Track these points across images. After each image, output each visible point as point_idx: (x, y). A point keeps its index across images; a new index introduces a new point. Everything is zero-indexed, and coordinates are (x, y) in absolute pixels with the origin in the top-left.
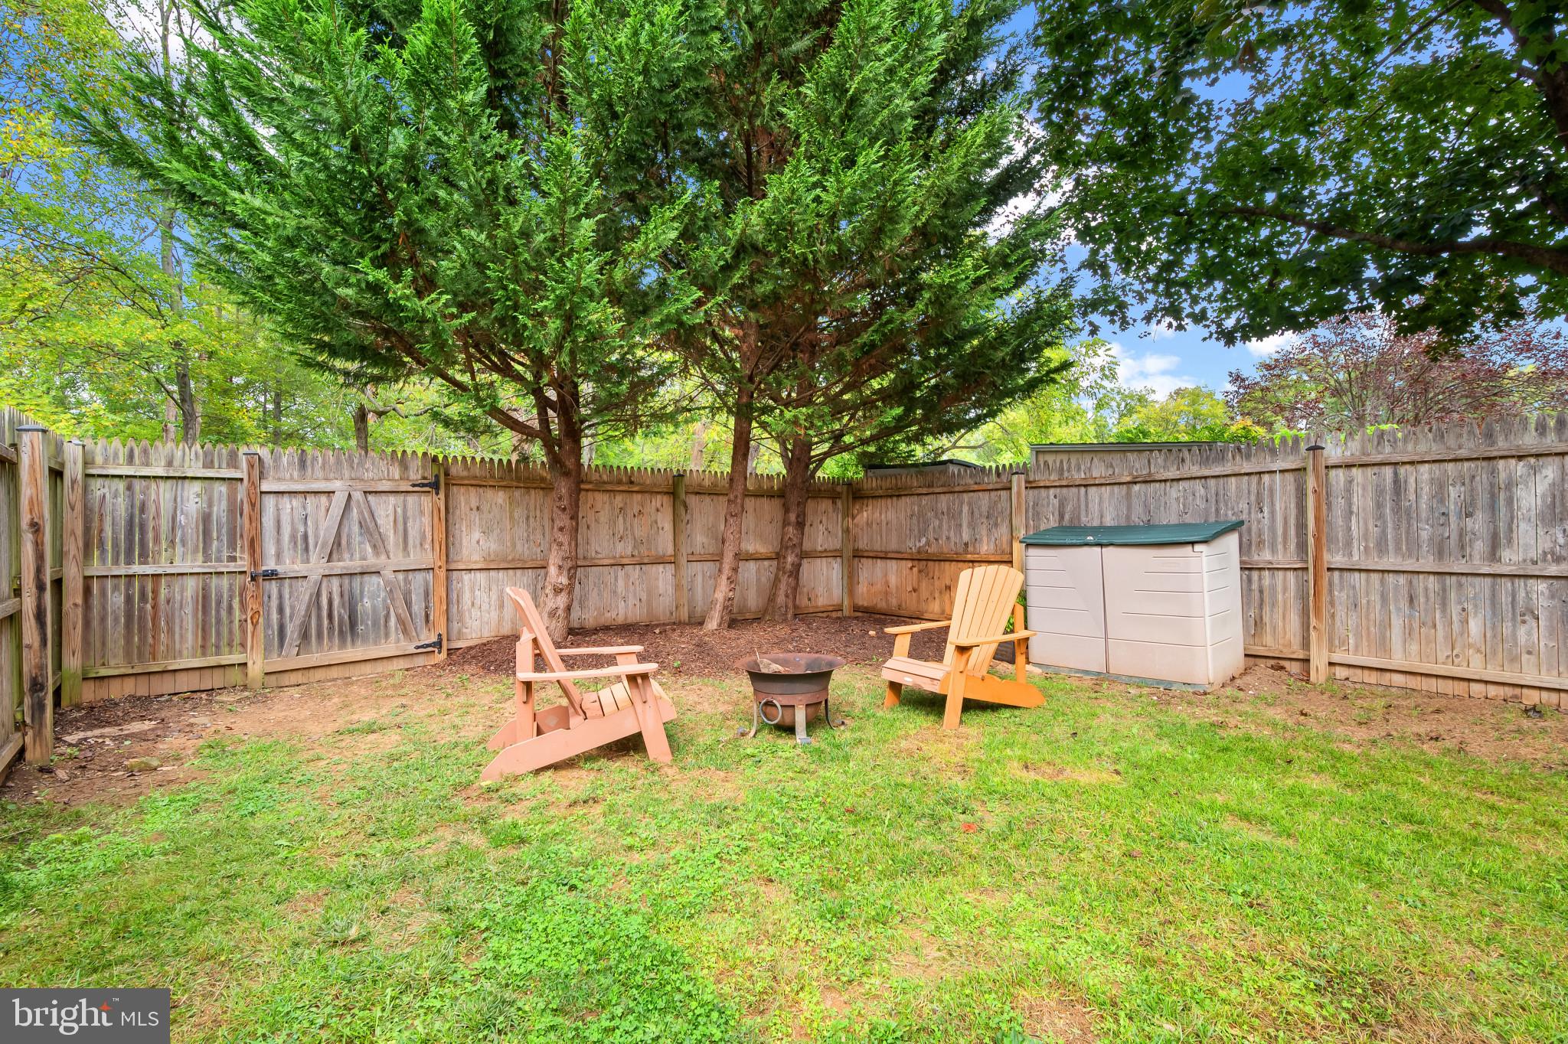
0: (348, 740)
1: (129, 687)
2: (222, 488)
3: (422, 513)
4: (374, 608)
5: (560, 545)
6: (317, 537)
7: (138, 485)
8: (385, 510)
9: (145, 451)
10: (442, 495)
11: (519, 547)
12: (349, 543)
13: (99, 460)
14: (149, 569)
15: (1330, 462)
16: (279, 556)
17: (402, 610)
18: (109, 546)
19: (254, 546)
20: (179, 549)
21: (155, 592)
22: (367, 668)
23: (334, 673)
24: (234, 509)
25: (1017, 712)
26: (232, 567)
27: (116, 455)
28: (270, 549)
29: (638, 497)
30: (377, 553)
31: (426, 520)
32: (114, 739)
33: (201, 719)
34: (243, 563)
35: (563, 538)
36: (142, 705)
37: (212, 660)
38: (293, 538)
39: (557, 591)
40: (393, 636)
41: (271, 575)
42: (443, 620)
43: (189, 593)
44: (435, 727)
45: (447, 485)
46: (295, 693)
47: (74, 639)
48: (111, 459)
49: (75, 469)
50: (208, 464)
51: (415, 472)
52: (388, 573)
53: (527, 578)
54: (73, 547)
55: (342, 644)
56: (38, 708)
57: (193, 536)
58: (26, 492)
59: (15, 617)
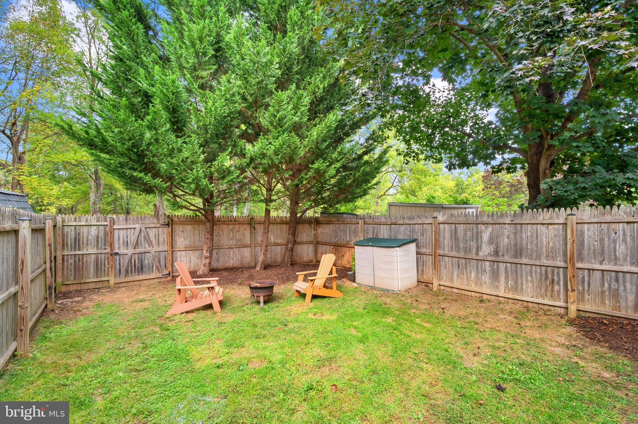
0: (135, 304)
1: (75, 287)
2: (102, 228)
3: (164, 233)
4: (149, 263)
5: (207, 243)
6: (131, 242)
7: (77, 227)
8: (152, 233)
9: (80, 218)
10: (170, 228)
11: (196, 243)
12: (141, 243)
13: (66, 221)
14: (81, 252)
15: (440, 222)
16: (119, 248)
17: (158, 264)
18: (69, 246)
19: (111, 245)
20: (90, 246)
21: (83, 259)
22: (146, 282)
23: (136, 283)
24: (106, 234)
25: (331, 299)
26: (105, 251)
27: (71, 219)
28: (116, 246)
29: (237, 226)
30: (149, 247)
31: (165, 236)
32: (71, 302)
33: (95, 297)
34: (108, 250)
35: (208, 241)
36: (79, 292)
37: (99, 279)
38: (123, 242)
39: (206, 258)
40: (154, 272)
41: (117, 254)
42: (171, 267)
43: (92, 259)
44: (160, 300)
45: (172, 224)
46: (124, 289)
47: (59, 273)
48: (70, 220)
49: (59, 224)
50: (98, 221)
51: (162, 221)
52: (153, 252)
53: (197, 253)
54: (59, 247)
55: (139, 274)
56: (51, 294)
57: (94, 242)
58: (47, 236)
59: (44, 271)
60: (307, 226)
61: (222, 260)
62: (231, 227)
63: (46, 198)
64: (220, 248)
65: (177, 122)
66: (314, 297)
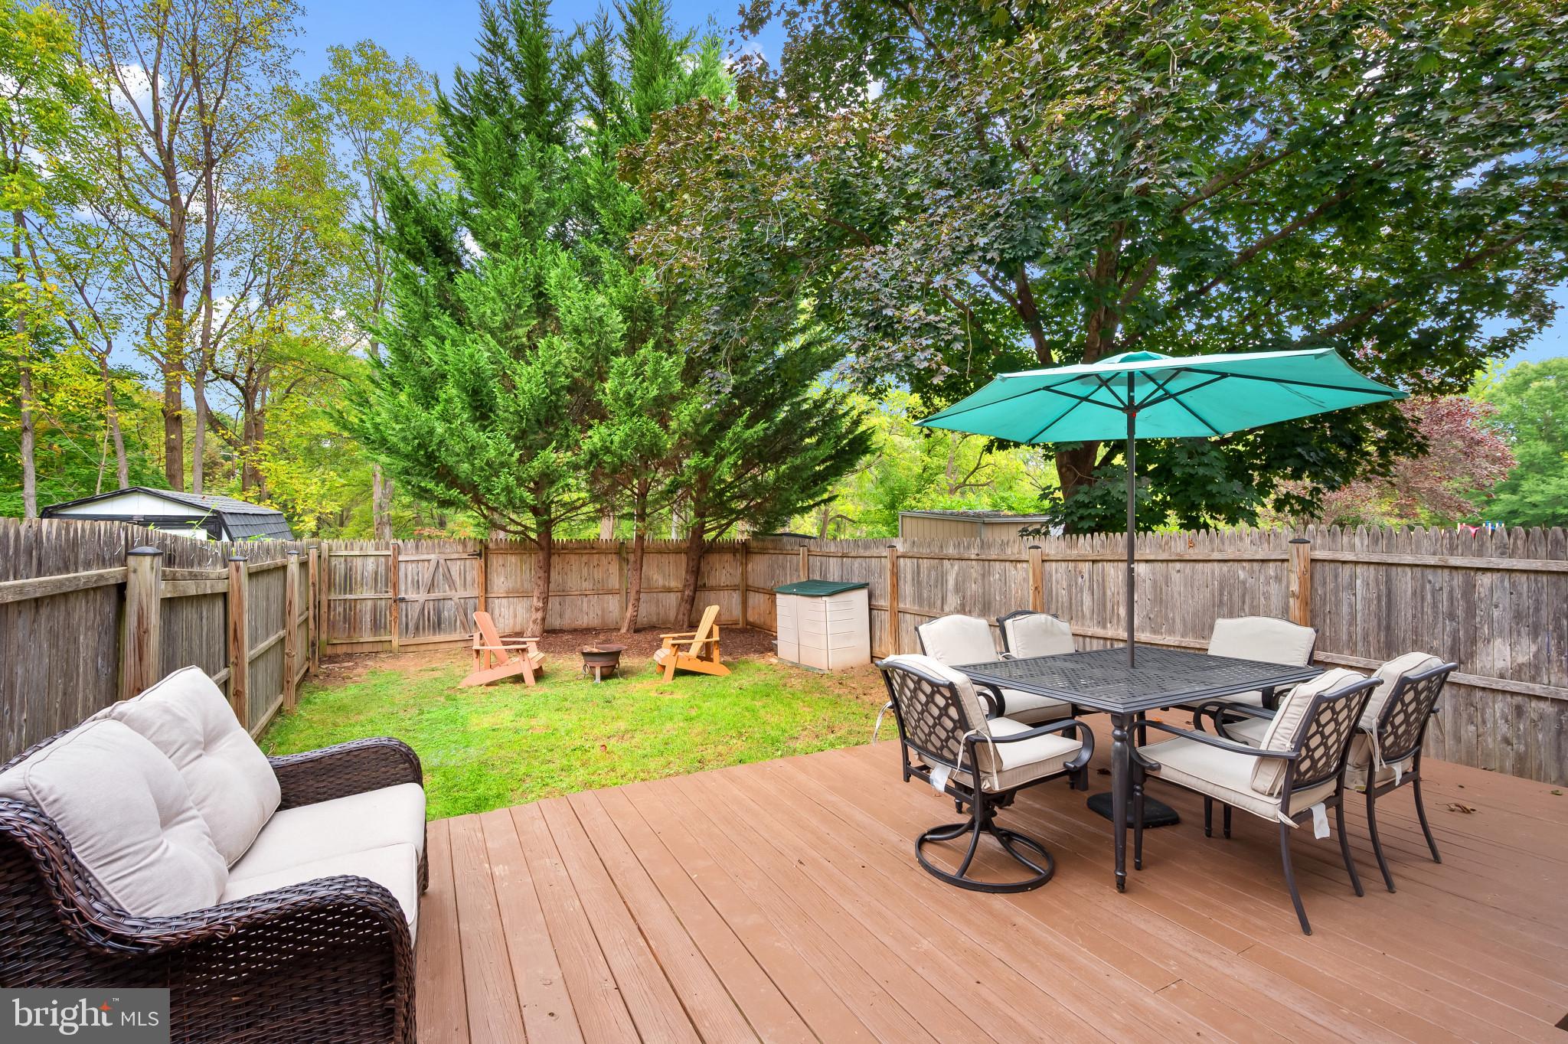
1: (345, 648)
2: (383, 559)
3: (473, 569)
4: (449, 616)
5: (539, 585)
6: (423, 581)
7: (349, 559)
8: (455, 568)
9: (352, 544)
10: (483, 559)
11: (523, 585)
12: (438, 584)
13: (334, 549)
14: (353, 597)
15: (899, 554)
16: (406, 591)
17: (463, 618)
18: (338, 587)
19: (395, 586)
20: (365, 588)
21: (355, 606)
22: (446, 646)
23: (431, 647)
24: (387, 569)
26: (386, 596)
27: (340, 546)
28: (402, 587)
29: (597, 556)
30: (451, 590)
31: (475, 572)
32: (338, 668)
33: (370, 663)
34: (391, 595)
35: (541, 583)
36: (349, 656)
37: (377, 639)
38: (413, 582)
39: (537, 610)
40: (458, 631)
41: (403, 600)
43: (369, 608)
45: (486, 554)
46: (412, 655)
47: (324, 626)
48: (339, 548)
49: (325, 554)
50: (377, 549)
51: (470, 549)
52: (456, 599)
53: (525, 602)
54: (324, 588)
55: (434, 633)
56: (314, 652)
57: (371, 582)
58: (311, 571)
59: (307, 620)
60: (728, 557)
61: (568, 614)
62: (585, 558)
63: (300, 502)
64: (564, 593)
65: (481, 406)
66: (680, 673)
